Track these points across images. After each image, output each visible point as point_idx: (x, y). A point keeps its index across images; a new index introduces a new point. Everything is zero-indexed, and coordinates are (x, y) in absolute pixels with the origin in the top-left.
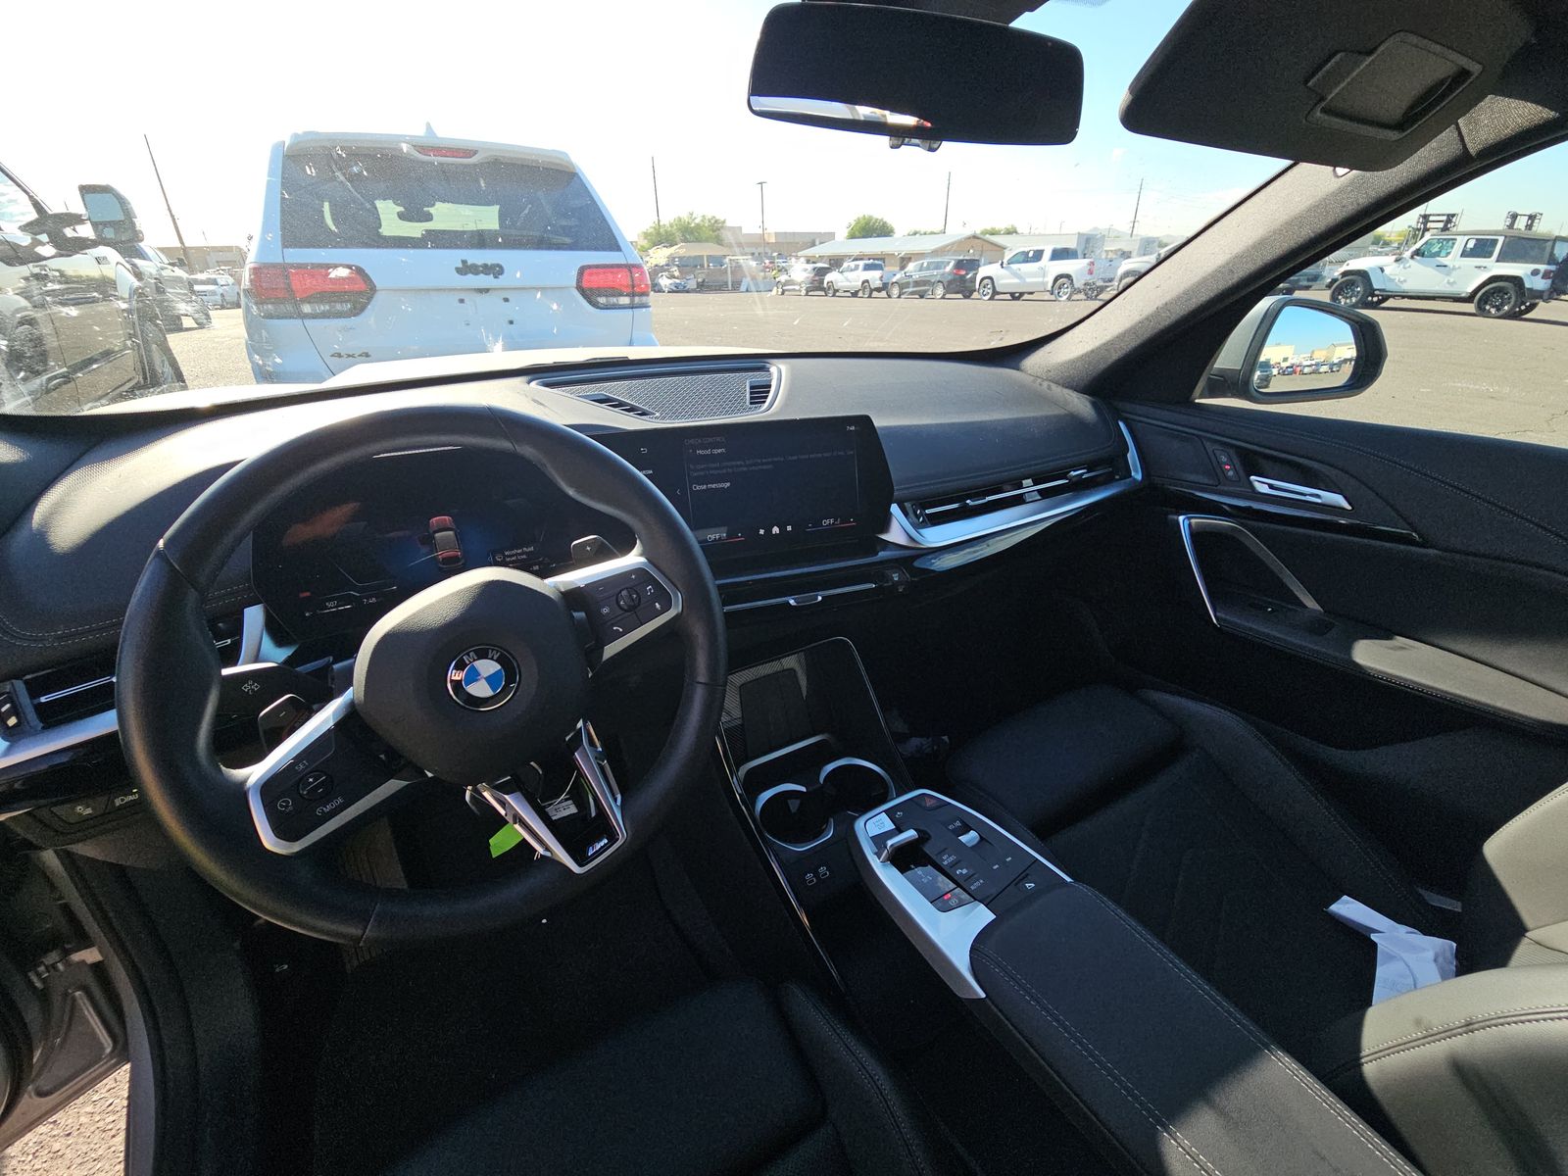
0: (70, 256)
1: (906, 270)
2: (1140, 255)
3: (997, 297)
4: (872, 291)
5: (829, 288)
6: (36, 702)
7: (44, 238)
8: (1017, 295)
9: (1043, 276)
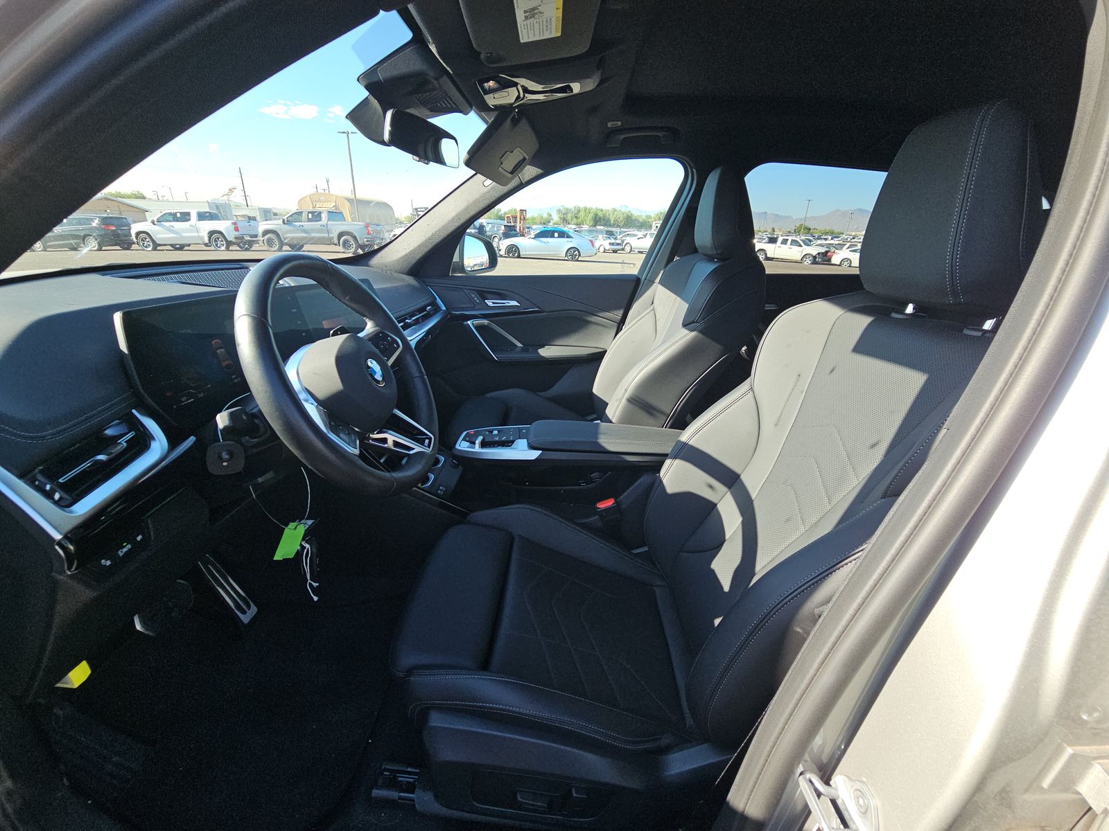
2: (264, 220)
3: (159, 248)
8: (178, 246)
9: (198, 232)
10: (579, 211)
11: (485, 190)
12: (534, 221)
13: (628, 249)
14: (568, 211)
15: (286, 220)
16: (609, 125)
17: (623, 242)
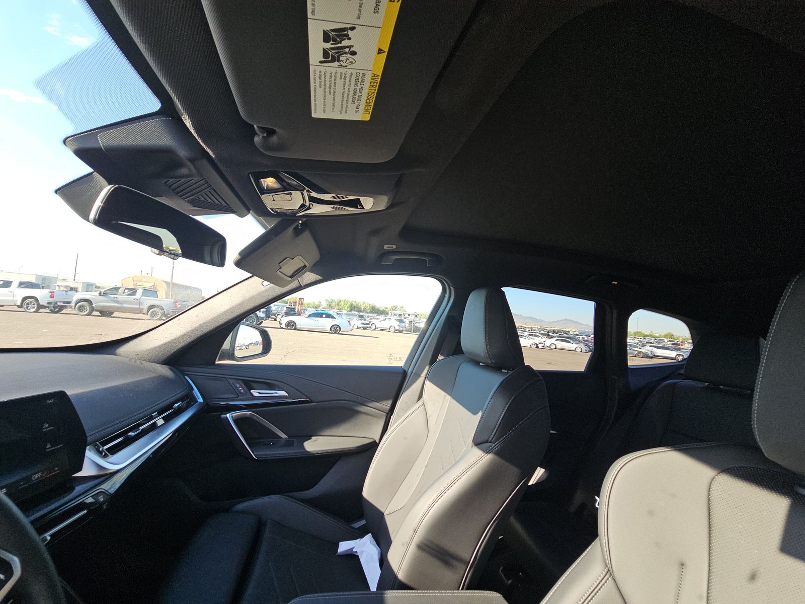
9: (14, 297)
10: (340, 301)
11: (263, 289)
12: (309, 306)
13: (373, 327)
14: (332, 301)
15: (102, 293)
16: (386, 247)
17: (370, 322)
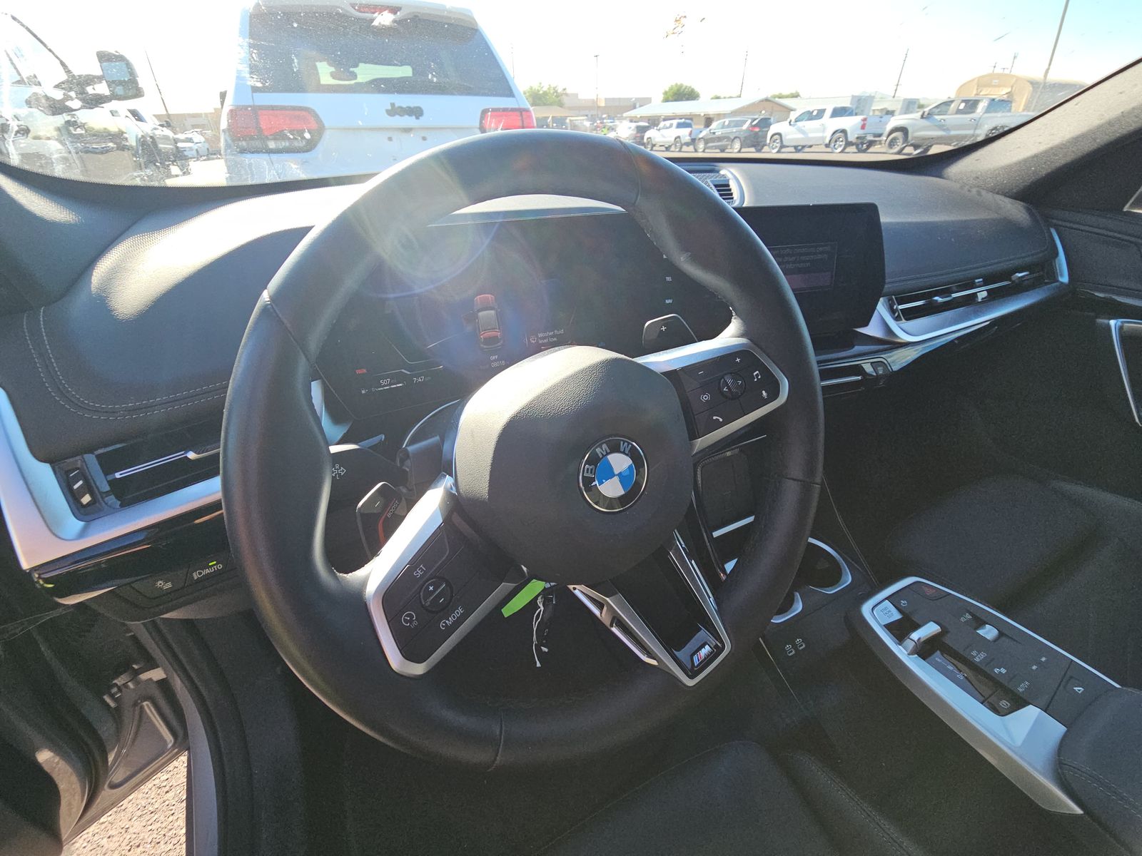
0: (92, 108)
1: (710, 128)
2: (900, 114)
3: (783, 150)
4: (682, 145)
5: (648, 143)
6: (110, 477)
7: (73, 94)
8: (800, 148)
9: (824, 131)
15: (926, 114)
